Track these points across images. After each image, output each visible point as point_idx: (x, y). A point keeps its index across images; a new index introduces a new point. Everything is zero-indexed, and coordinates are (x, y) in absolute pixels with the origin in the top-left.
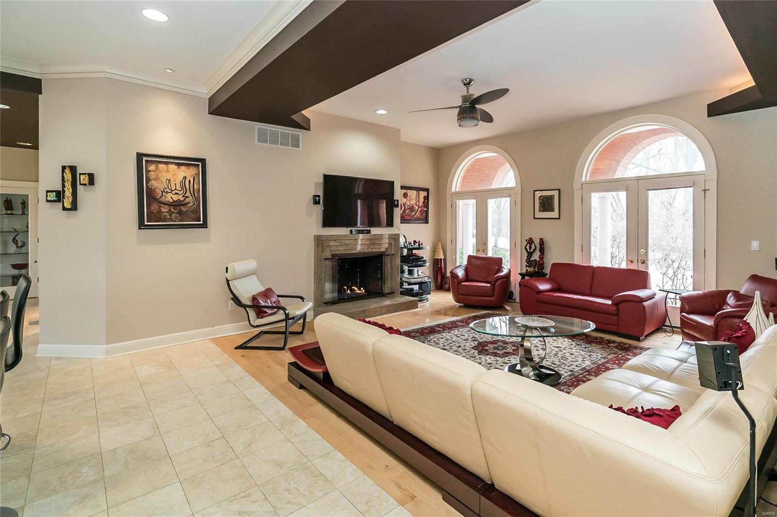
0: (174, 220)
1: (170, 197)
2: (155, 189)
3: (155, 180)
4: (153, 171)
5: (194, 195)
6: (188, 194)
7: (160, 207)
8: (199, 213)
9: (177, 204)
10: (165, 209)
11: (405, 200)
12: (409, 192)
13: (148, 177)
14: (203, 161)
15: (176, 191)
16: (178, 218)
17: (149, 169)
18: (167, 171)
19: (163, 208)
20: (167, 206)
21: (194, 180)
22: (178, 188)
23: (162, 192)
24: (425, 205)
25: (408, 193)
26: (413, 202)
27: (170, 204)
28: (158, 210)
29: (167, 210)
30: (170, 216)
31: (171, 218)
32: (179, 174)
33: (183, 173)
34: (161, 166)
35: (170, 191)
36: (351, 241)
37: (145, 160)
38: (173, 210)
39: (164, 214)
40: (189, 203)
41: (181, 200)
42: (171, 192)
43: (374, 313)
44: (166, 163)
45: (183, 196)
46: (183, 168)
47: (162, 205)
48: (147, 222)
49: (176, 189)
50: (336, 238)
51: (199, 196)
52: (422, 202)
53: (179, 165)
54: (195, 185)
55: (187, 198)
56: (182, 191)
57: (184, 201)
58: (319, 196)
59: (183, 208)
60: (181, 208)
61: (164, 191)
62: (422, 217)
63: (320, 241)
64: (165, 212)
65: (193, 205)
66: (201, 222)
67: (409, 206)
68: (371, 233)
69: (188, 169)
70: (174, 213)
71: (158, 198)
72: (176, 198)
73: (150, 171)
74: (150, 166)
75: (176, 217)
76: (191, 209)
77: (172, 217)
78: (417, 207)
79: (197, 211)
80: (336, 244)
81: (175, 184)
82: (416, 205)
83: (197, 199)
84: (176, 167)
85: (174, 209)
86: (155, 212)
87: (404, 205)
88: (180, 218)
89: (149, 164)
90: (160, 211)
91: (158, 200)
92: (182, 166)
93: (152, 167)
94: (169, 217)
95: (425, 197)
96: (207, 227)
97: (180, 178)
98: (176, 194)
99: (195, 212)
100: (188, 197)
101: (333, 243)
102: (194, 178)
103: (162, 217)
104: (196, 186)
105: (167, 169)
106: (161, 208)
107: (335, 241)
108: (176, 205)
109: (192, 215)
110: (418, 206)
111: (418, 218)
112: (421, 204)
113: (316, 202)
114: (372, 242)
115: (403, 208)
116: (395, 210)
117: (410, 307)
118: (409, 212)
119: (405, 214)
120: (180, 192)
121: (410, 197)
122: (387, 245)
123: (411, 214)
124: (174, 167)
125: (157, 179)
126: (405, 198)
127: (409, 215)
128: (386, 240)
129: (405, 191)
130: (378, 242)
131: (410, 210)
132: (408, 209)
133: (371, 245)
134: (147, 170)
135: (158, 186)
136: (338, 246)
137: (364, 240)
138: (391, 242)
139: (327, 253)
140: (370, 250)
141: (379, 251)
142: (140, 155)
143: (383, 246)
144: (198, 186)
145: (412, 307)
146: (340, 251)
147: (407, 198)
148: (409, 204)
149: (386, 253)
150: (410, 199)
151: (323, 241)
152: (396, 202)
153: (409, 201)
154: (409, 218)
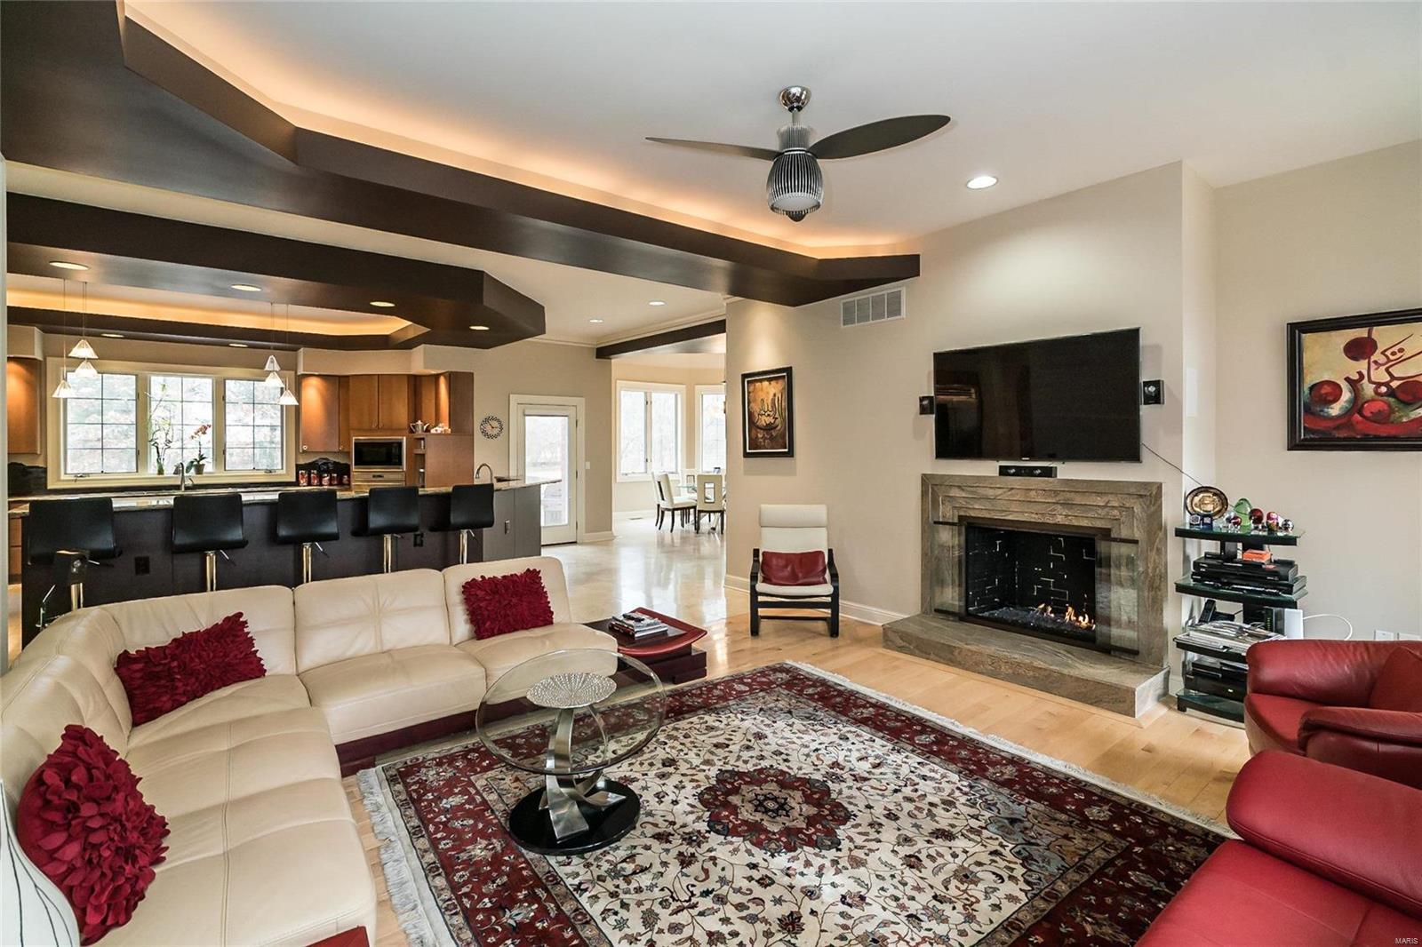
1: (763, 421)
2: (754, 411)
3: (753, 402)
4: (752, 392)
5: (781, 416)
6: (777, 415)
7: (758, 431)
8: (786, 438)
9: (769, 428)
10: (761, 435)
11: (1355, 367)
12: (1385, 333)
13: (749, 401)
14: (789, 371)
15: (769, 413)
16: (770, 444)
17: (749, 390)
18: (762, 390)
19: (760, 433)
20: (762, 431)
21: (782, 397)
22: (770, 409)
23: (758, 415)
25: (1375, 336)
26: (1414, 368)
27: (764, 428)
31: (765, 445)
32: (770, 392)
33: (773, 389)
34: (758, 384)
35: (764, 413)
36: (1000, 491)
37: (748, 382)
38: (766, 435)
39: (760, 440)
40: (778, 425)
41: (772, 422)
44: (761, 381)
45: (773, 418)
46: (773, 383)
48: (749, 450)
49: (768, 410)
50: (963, 483)
51: (785, 417)
53: (770, 380)
54: (783, 402)
55: (777, 421)
56: (773, 412)
57: (774, 423)
58: (929, 399)
59: (774, 433)
60: (772, 433)
61: (760, 414)
63: (930, 485)
64: (761, 438)
65: (781, 428)
67: (1387, 384)
68: (1058, 477)
69: (777, 383)
70: (767, 439)
71: (756, 421)
72: (769, 420)
75: (768, 443)
76: (780, 434)
79: (784, 436)
80: (964, 495)
81: (768, 404)
83: (784, 420)
84: (768, 383)
85: (767, 433)
86: (754, 438)
87: (1354, 384)
89: (749, 385)
90: (757, 437)
91: (756, 425)
92: (772, 380)
93: (751, 388)
94: (763, 443)
96: (793, 456)
97: (771, 397)
98: (769, 415)
100: (778, 419)
101: (955, 492)
102: (782, 393)
103: (759, 444)
104: (783, 405)
105: (762, 388)
106: (758, 434)
107: (959, 487)
109: (781, 440)
113: (925, 410)
114: (1060, 498)
115: (1346, 395)
116: (1146, 411)
117: (1096, 697)
118: (1386, 408)
119: (1360, 418)
120: (771, 413)
121: (1388, 353)
122: (1116, 512)
123: (1407, 416)
124: (766, 383)
125: (755, 400)
126: (1355, 358)
127: (1392, 418)
128: (1110, 497)
129: (1362, 333)
130: (1078, 499)
131: (1392, 400)
132: (1376, 397)
133: (1059, 507)
134: (749, 393)
135: (756, 408)
136: (967, 500)
137: (1034, 492)
138: (1127, 505)
139: (947, 512)
140: (1060, 519)
141: (1090, 525)
142: (744, 376)
143: (1102, 512)
144: (785, 404)
145: (1105, 702)
146: (977, 512)
147: (1373, 358)
148: (1388, 378)
149: (1114, 535)
150: (1392, 358)
151: (935, 488)
152: (1152, 389)
153: (1383, 368)
154: (1383, 431)
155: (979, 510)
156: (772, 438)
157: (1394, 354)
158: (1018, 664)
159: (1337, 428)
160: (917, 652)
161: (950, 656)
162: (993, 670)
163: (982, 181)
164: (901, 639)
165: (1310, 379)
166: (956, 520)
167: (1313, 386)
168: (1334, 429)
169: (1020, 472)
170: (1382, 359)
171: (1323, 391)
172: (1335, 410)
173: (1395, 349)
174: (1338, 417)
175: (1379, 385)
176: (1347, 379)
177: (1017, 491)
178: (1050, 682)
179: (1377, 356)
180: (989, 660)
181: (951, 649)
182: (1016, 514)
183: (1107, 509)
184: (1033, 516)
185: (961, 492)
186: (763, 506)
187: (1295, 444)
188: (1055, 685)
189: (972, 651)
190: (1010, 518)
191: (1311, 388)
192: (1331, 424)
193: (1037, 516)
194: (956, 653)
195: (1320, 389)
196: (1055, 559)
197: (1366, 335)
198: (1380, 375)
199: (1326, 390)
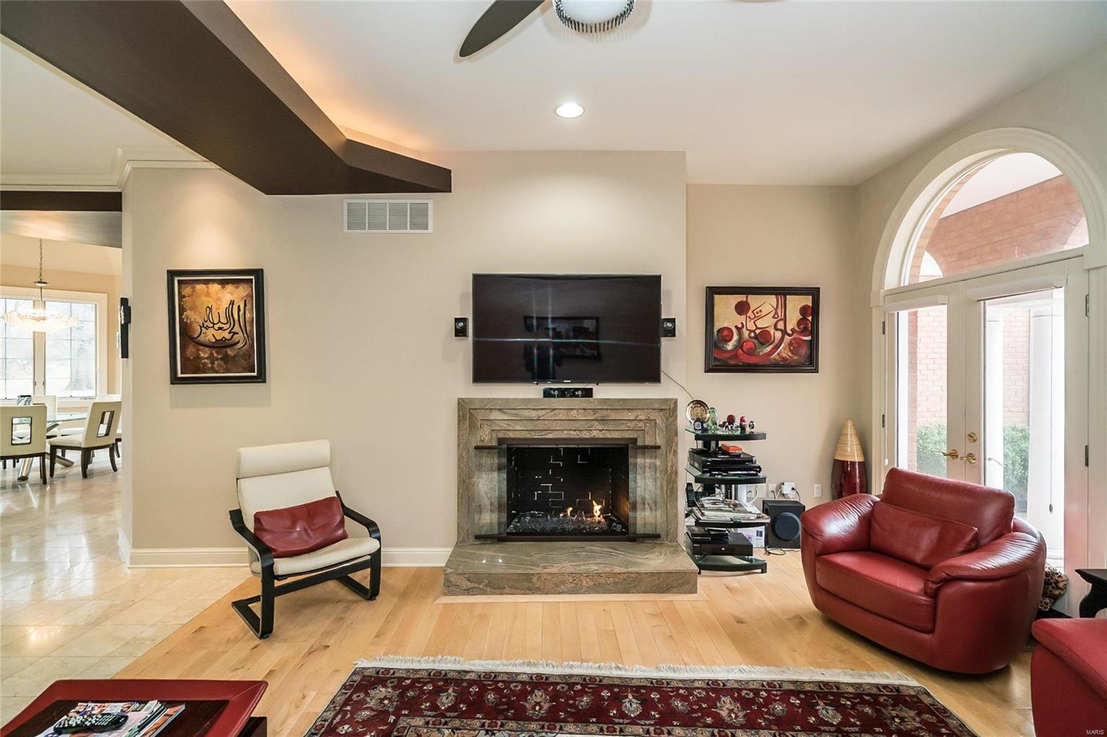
0: (216, 369)
1: (210, 335)
2: (191, 322)
3: (191, 309)
4: (188, 297)
5: (244, 330)
6: (237, 329)
7: (198, 350)
8: (252, 358)
9: (221, 345)
10: (204, 354)
11: (740, 320)
12: (754, 301)
13: (183, 306)
14: (258, 273)
15: (220, 325)
16: (223, 367)
17: (183, 294)
18: (208, 294)
19: (202, 351)
20: (207, 349)
21: (245, 305)
22: (223, 320)
23: (201, 327)
24: (805, 329)
25: (749, 301)
26: (766, 322)
27: (211, 344)
28: (195, 356)
29: (207, 355)
30: (211, 363)
31: (213, 367)
32: (223, 298)
33: (229, 295)
34: (198, 287)
35: (212, 325)
36: (543, 412)
37: (179, 281)
38: (215, 355)
39: (203, 361)
40: (238, 342)
41: (227, 338)
42: (213, 327)
43: (557, 585)
44: (207, 282)
45: (230, 333)
46: (230, 287)
47: (201, 347)
48: (182, 373)
49: (219, 321)
50: (503, 406)
51: (252, 331)
52: (795, 322)
53: (223, 283)
54: (247, 312)
55: (236, 336)
56: (228, 325)
57: (231, 339)
58: (464, 320)
59: (230, 352)
60: (227, 352)
61: (203, 326)
62: (796, 358)
64: (204, 358)
65: (243, 347)
66: (255, 374)
67: (754, 331)
68: (595, 396)
69: (237, 287)
70: (217, 359)
71: (196, 336)
72: (220, 335)
73: (184, 297)
74: (184, 289)
75: (219, 365)
76: (241, 353)
77: (215, 366)
78: (778, 335)
79: (249, 355)
80: (506, 417)
81: (219, 313)
82: (776, 329)
83: (250, 336)
84: (220, 286)
85: (217, 352)
86: (192, 358)
87: (739, 329)
88: (225, 367)
89: (183, 286)
90: (198, 357)
91: (195, 340)
92: (228, 284)
93: (187, 290)
94: (210, 366)
95: (804, 310)
96: (265, 382)
97: (225, 304)
98: (220, 328)
99: (247, 357)
100: (238, 333)
101: (495, 415)
102: (245, 301)
103: (201, 366)
104: (248, 315)
105: (208, 291)
106: (200, 353)
107: (500, 410)
108: (221, 347)
109: (243, 361)
110: (784, 332)
111: (784, 359)
112: (792, 324)
113: (460, 332)
114: (598, 415)
115: (735, 337)
116: (665, 342)
117: (667, 585)
118: (753, 346)
119: (742, 352)
120: (226, 327)
121: (755, 312)
122: (641, 424)
123: (762, 351)
124: (216, 287)
125: (194, 308)
126: (740, 314)
127: (755, 353)
128: (639, 412)
129: (742, 298)
130: (613, 416)
131: (756, 341)
132: (750, 339)
133: (596, 423)
134: (181, 297)
135: (195, 318)
136: (510, 422)
137: (575, 411)
138: (652, 418)
139: (485, 436)
140: (595, 434)
141: (620, 437)
142: (172, 274)
143: (631, 425)
144: (251, 314)
145: (675, 587)
146: (517, 433)
147: (748, 315)
148: (754, 328)
149: (640, 443)
150: (757, 315)
151: (473, 412)
152: (669, 325)
153: (753, 321)
154: (753, 360)
155: (519, 431)
156: (226, 359)
157: (757, 313)
158: (599, 575)
159: (731, 358)
160: (489, 589)
161: (530, 585)
162: (575, 585)
163: (570, 110)
164: (469, 581)
165: (717, 326)
166: (494, 443)
167: (720, 329)
168: (729, 358)
169: (563, 393)
170: (752, 316)
171: (724, 334)
172: (730, 346)
173: (758, 310)
174: (731, 351)
175: (751, 331)
176: (736, 327)
177: (560, 411)
178: (628, 584)
179: (750, 314)
180: (570, 578)
181: (529, 577)
182: (556, 432)
183: (635, 422)
184: (572, 432)
185: (503, 415)
186: (243, 450)
187: (709, 369)
188: (632, 585)
189: (552, 574)
190: (550, 436)
191: (718, 331)
192: (728, 355)
193: (575, 433)
194: (535, 580)
195: (722, 333)
196: (555, 467)
197: (745, 300)
198: (751, 326)
199: (726, 333)
